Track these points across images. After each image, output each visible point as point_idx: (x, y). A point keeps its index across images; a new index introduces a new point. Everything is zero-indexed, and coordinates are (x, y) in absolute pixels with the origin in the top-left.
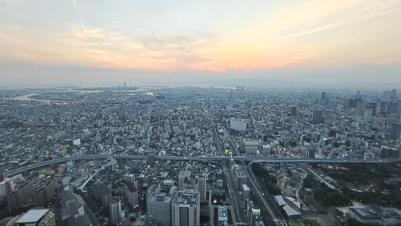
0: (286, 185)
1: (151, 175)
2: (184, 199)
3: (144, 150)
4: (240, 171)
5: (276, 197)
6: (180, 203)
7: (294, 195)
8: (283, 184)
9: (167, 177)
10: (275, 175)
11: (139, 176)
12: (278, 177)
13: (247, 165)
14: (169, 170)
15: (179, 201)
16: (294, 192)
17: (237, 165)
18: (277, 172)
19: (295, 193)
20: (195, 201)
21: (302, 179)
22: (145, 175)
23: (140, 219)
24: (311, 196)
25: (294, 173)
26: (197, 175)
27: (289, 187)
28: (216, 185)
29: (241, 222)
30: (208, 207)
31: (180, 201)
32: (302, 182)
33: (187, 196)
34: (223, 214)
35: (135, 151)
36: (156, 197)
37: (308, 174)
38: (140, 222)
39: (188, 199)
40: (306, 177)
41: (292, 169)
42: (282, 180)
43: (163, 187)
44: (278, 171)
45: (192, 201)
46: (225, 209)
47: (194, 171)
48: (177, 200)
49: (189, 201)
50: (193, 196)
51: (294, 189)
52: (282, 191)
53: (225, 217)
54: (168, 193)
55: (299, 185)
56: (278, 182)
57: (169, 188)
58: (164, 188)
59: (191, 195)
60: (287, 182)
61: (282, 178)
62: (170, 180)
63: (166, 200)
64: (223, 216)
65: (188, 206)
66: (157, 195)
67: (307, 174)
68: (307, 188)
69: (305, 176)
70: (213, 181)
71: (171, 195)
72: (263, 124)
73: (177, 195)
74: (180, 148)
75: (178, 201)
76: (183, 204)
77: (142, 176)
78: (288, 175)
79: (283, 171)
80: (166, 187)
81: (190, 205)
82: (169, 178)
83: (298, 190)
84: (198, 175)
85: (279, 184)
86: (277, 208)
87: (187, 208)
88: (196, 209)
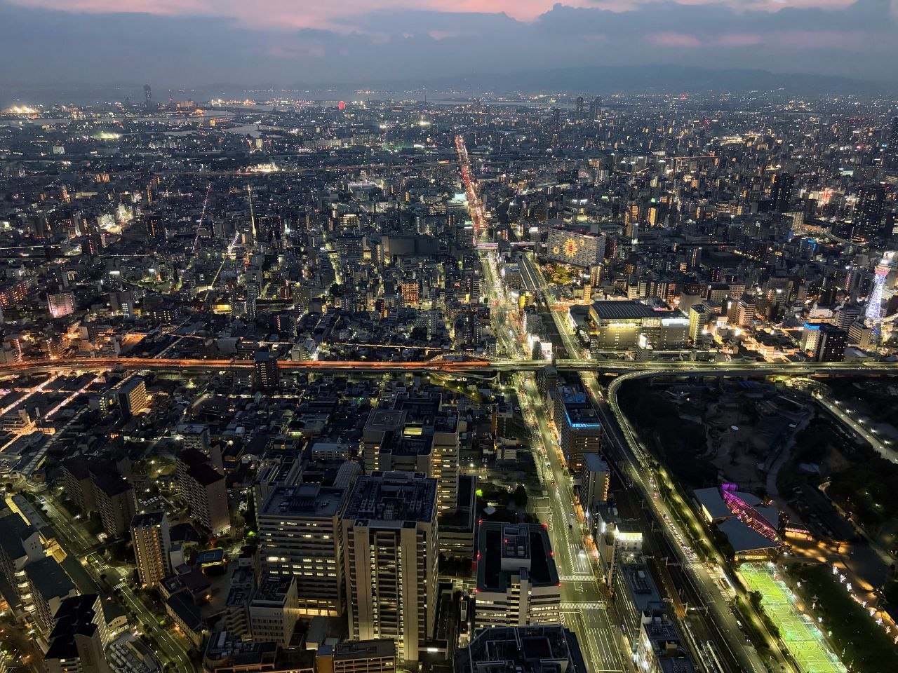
0: (734, 455)
1: (268, 425)
2: (383, 504)
3: (235, 339)
4: (578, 409)
5: (695, 491)
6: (373, 516)
7: (760, 485)
8: (726, 449)
9: (324, 431)
10: (699, 420)
11: (226, 430)
12: (709, 427)
13: (603, 389)
14: (330, 409)
15: (366, 509)
16: (763, 476)
17: (566, 389)
18: (706, 410)
19: (764, 481)
20: (423, 509)
21: (792, 433)
22: (247, 428)
23: (235, 571)
24: (820, 488)
25: (766, 414)
26: (428, 421)
27: (744, 460)
28: (495, 455)
29: (577, 575)
30: (467, 528)
31: (369, 511)
32: (792, 442)
33: (393, 494)
34: (516, 551)
35: (206, 344)
36: (289, 499)
37: (817, 415)
38: (237, 579)
39: (398, 504)
40: (807, 427)
41: (759, 400)
42: (722, 435)
43: (311, 464)
44: (712, 408)
45: (411, 509)
46: (522, 534)
47: (419, 411)
48: (358, 507)
49: (401, 509)
50: (416, 494)
51: (761, 466)
52: (720, 472)
53: (523, 557)
54: (331, 483)
55: (781, 451)
56: (709, 444)
57: (334, 466)
58: (314, 469)
59: (409, 488)
60: (739, 444)
61: (723, 430)
62: (335, 441)
63: (323, 507)
64: (516, 556)
65: (399, 525)
66: (291, 492)
67: (812, 417)
68: (808, 463)
69: (806, 423)
70: (483, 442)
71: (341, 491)
72: (667, 240)
73: (361, 492)
74: (367, 332)
75: (364, 511)
76: (382, 518)
77: (235, 430)
78: (746, 419)
79: (727, 405)
80: (320, 466)
81: (403, 522)
82: (330, 435)
83: (775, 471)
84: (431, 424)
85: (710, 449)
86: (698, 527)
87: (393, 533)
88: (425, 532)
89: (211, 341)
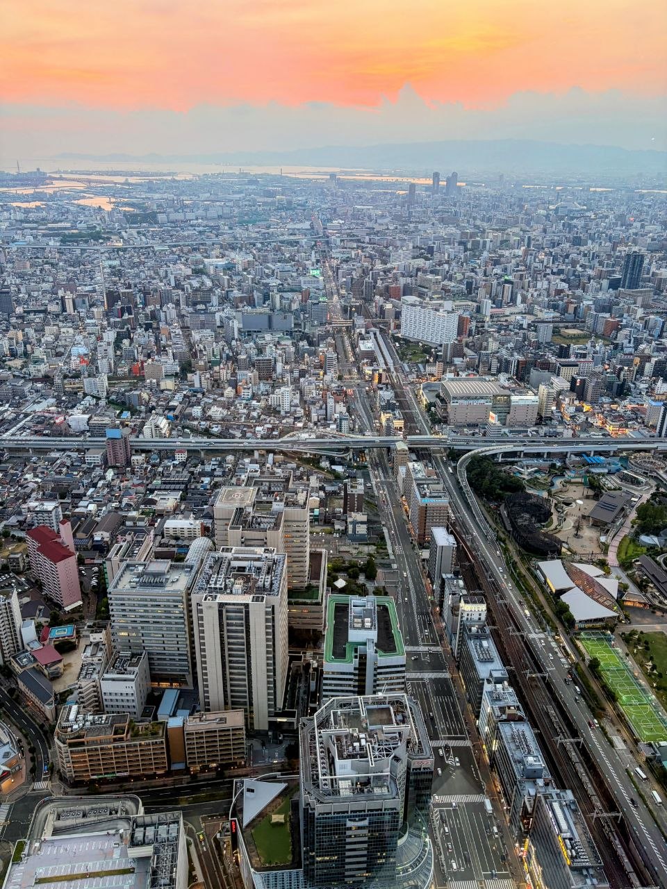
0: (578, 528)
1: (120, 502)
2: (232, 580)
3: (87, 416)
4: (428, 484)
5: (542, 564)
6: (221, 591)
7: (602, 557)
8: (570, 523)
9: (176, 508)
10: (545, 495)
11: (77, 507)
12: (555, 501)
13: (453, 465)
14: (183, 487)
15: (216, 583)
16: (605, 548)
17: (416, 465)
18: (552, 484)
19: (605, 552)
20: (272, 584)
21: (633, 507)
22: (100, 505)
23: (87, 646)
24: (658, 559)
25: (610, 489)
26: (278, 498)
27: (587, 533)
28: (346, 529)
29: (424, 645)
30: (314, 601)
31: (218, 586)
32: (633, 515)
33: (242, 569)
34: (363, 622)
35: (57, 421)
36: (140, 575)
37: (658, 489)
38: (89, 655)
39: (247, 579)
40: (648, 501)
41: (603, 475)
42: (567, 509)
43: (163, 541)
44: (558, 482)
45: (260, 584)
46: (369, 606)
47: (270, 488)
48: (208, 582)
49: (250, 584)
50: (265, 569)
51: (603, 539)
52: (564, 545)
53: (370, 629)
54: (182, 560)
55: (622, 524)
56: (555, 517)
57: (186, 543)
58: (167, 546)
59: (258, 564)
60: (584, 517)
61: (568, 504)
62: (187, 518)
63: (173, 582)
64: (363, 627)
65: (248, 599)
66: (141, 569)
67: (653, 490)
68: (647, 535)
69: (647, 496)
70: (334, 517)
71: (191, 567)
72: (519, 317)
73: (211, 567)
74: (221, 409)
75: (213, 586)
76: (231, 593)
77: (87, 507)
78: (591, 493)
79: (573, 480)
80: (173, 542)
81: (251, 596)
82: (182, 513)
83: (616, 543)
84: (281, 500)
85: (555, 523)
86: (541, 598)
87: (243, 607)
88: (273, 607)
89: (61, 418)
